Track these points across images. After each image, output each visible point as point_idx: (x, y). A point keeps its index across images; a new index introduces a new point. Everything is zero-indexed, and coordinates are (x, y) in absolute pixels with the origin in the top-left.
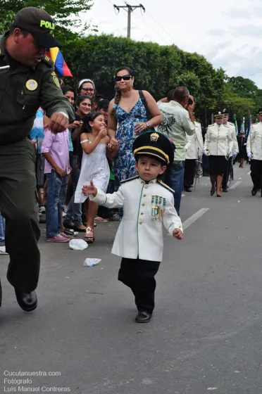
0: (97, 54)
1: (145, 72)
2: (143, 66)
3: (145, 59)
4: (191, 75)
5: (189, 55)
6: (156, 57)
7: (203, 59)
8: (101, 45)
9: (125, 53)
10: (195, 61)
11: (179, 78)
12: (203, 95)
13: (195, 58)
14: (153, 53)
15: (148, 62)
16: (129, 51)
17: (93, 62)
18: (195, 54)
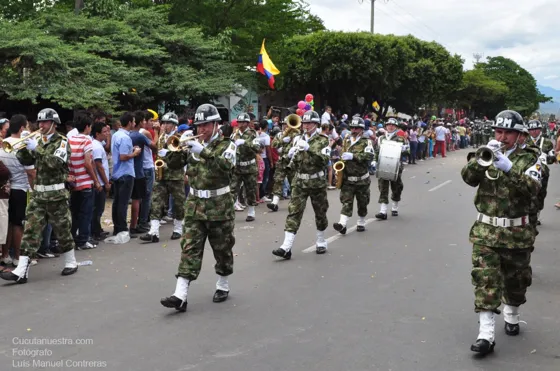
0: (328, 49)
1: (375, 63)
2: (372, 58)
3: (374, 52)
4: (427, 62)
5: (426, 44)
6: (386, 49)
7: (441, 48)
8: (331, 41)
9: (354, 48)
10: (431, 50)
11: (415, 65)
12: (440, 81)
13: (432, 47)
14: (382, 45)
15: (378, 55)
16: (359, 45)
17: (324, 58)
18: (434, 43)
